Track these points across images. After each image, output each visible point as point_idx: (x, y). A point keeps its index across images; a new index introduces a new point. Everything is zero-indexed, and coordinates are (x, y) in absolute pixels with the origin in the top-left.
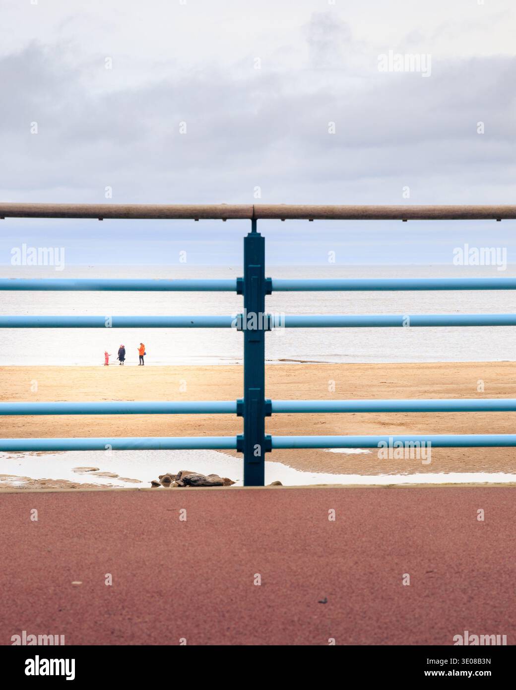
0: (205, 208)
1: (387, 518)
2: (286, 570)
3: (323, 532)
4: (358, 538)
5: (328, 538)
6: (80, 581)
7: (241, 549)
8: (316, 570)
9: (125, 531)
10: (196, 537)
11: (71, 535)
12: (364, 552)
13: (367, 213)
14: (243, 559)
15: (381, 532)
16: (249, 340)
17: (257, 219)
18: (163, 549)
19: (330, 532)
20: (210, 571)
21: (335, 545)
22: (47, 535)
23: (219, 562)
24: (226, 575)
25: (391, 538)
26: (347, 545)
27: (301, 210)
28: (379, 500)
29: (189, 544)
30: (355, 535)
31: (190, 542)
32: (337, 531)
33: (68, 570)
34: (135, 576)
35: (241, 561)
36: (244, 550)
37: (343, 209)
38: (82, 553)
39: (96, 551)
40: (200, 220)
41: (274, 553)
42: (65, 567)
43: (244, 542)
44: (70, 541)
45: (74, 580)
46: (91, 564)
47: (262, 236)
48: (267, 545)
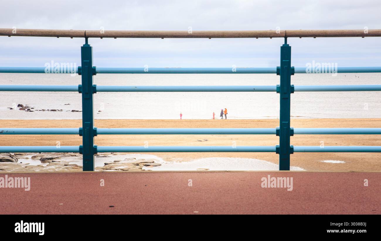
0: (261, 32)
1: (352, 186)
2: (300, 208)
3: (319, 191)
4: (337, 194)
5: (322, 194)
6: (197, 211)
7: (277, 199)
8: (315, 208)
9: (220, 190)
10: (255, 193)
11: (194, 191)
12: (340, 201)
13: (344, 34)
14: (278, 203)
15: (349, 192)
16: (283, 97)
17: (287, 37)
18: (238, 198)
19: (323, 191)
20: (261, 208)
21: (325, 197)
22: (182, 191)
23: (266, 204)
24: (270, 210)
25: (354, 194)
26: (331, 197)
27: (310, 32)
28: (348, 178)
29: (251, 196)
30: (336, 193)
31: (252, 195)
32: (326, 191)
33: (192, 206)
34: (224, 209)
35: (277, 204)
36: (279, 199)
37: (331, 32)
38: (199, 199)
39: (205, 198)
40: (259, 38)
41: (294, 200)
42: (191, 205)
43: (279, 195)
44: (193, 193)
45: (194, 211)
46: (203, 204)
47: (290, 46)
48: (290, 197)
